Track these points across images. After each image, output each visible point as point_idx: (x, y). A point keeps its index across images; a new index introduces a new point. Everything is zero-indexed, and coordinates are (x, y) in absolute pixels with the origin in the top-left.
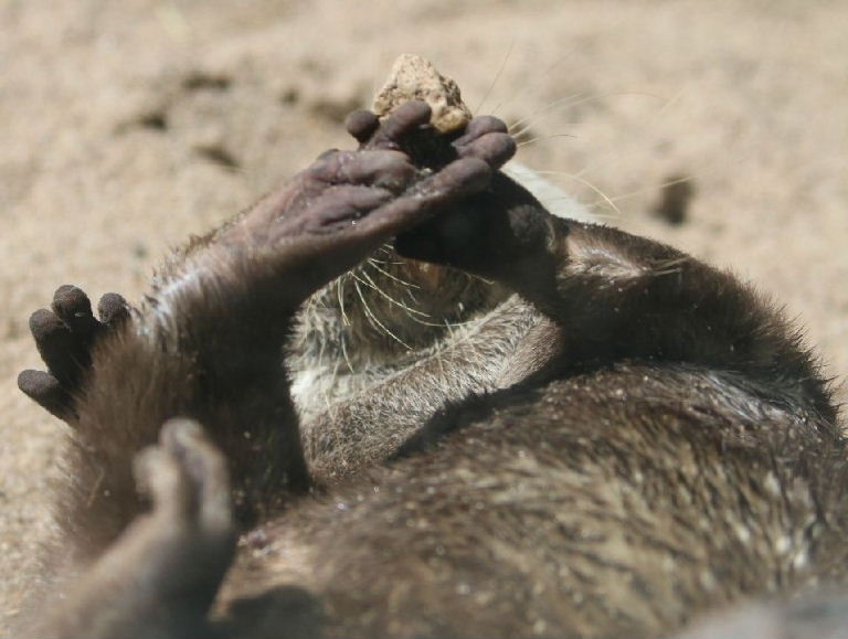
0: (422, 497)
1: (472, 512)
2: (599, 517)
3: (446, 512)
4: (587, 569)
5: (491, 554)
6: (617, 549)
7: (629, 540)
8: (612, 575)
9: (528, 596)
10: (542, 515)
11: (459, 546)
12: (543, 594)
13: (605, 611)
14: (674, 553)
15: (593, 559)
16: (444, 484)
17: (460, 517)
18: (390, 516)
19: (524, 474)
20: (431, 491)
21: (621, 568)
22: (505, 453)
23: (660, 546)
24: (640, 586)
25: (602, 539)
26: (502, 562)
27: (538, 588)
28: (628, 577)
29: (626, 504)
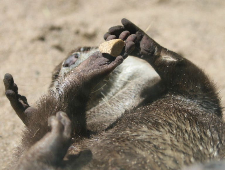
0: (118, 138)
1: (131, 141)
2: (164, 144)
3: (123, 141)
4: (161, 157)
5: (136, 152)
6: (169, 152)
7: (172, 150)
8: (168, 158)
10: (149, 142)
11: (127, 150)
12: (149, 162)
14: (184, 153)
15: (163, 154)
16: (123, 134)
17: (127, 142)
18: (108, 142)
19: (144, 132)
20: (120, 136)
21: (170, 157)
22: (139, 126)
23: (180, 151)
24: (175, 161)
25: (165, 149)
26: (138, 154)
28: (172, 159)
29: (171, 140)
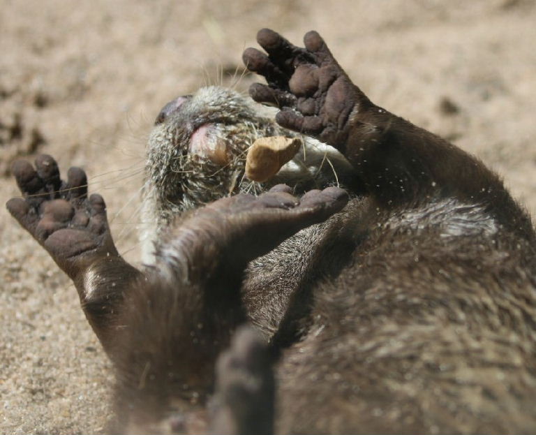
4: (452, 389)
6: (465, 373)
9: (421, 412)
10: (412, 358)
13: (470, 413)
15: (453, 382)
17: (358, 369)
18: (313, 376)
19: (391, 334)
21: (472, 385)
22: (375, 323)
24: (488, 393)
25: (453, 369)
27: (426, 405)
28: (479, 390)
29: (462, 341)
